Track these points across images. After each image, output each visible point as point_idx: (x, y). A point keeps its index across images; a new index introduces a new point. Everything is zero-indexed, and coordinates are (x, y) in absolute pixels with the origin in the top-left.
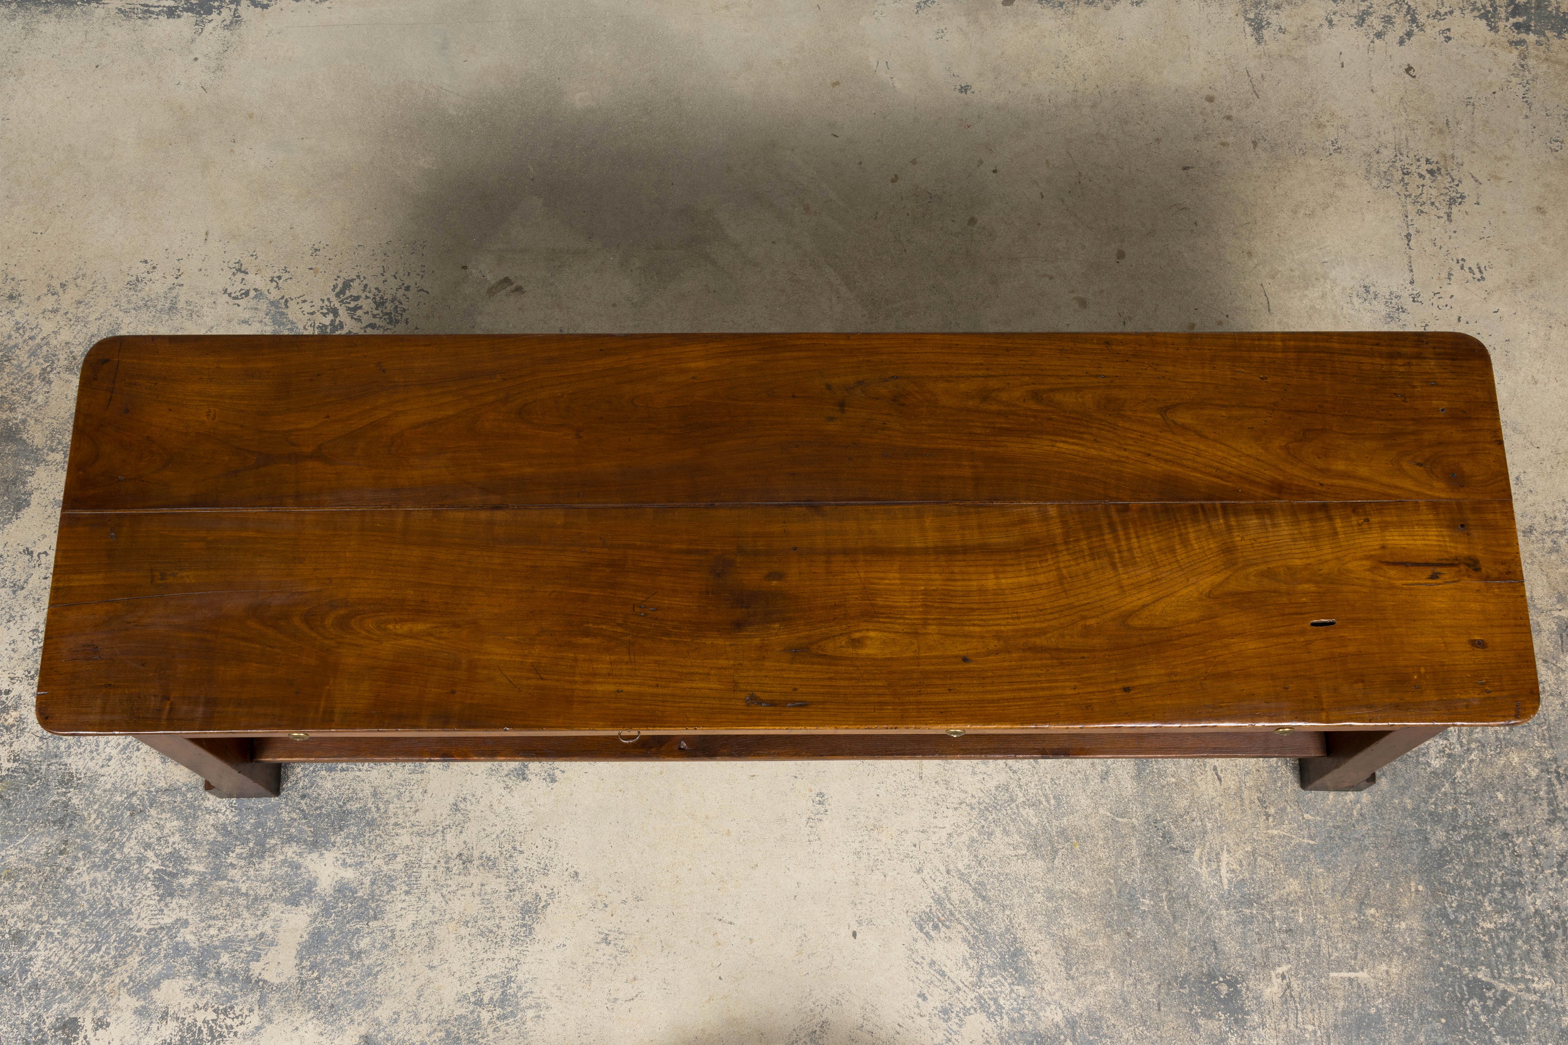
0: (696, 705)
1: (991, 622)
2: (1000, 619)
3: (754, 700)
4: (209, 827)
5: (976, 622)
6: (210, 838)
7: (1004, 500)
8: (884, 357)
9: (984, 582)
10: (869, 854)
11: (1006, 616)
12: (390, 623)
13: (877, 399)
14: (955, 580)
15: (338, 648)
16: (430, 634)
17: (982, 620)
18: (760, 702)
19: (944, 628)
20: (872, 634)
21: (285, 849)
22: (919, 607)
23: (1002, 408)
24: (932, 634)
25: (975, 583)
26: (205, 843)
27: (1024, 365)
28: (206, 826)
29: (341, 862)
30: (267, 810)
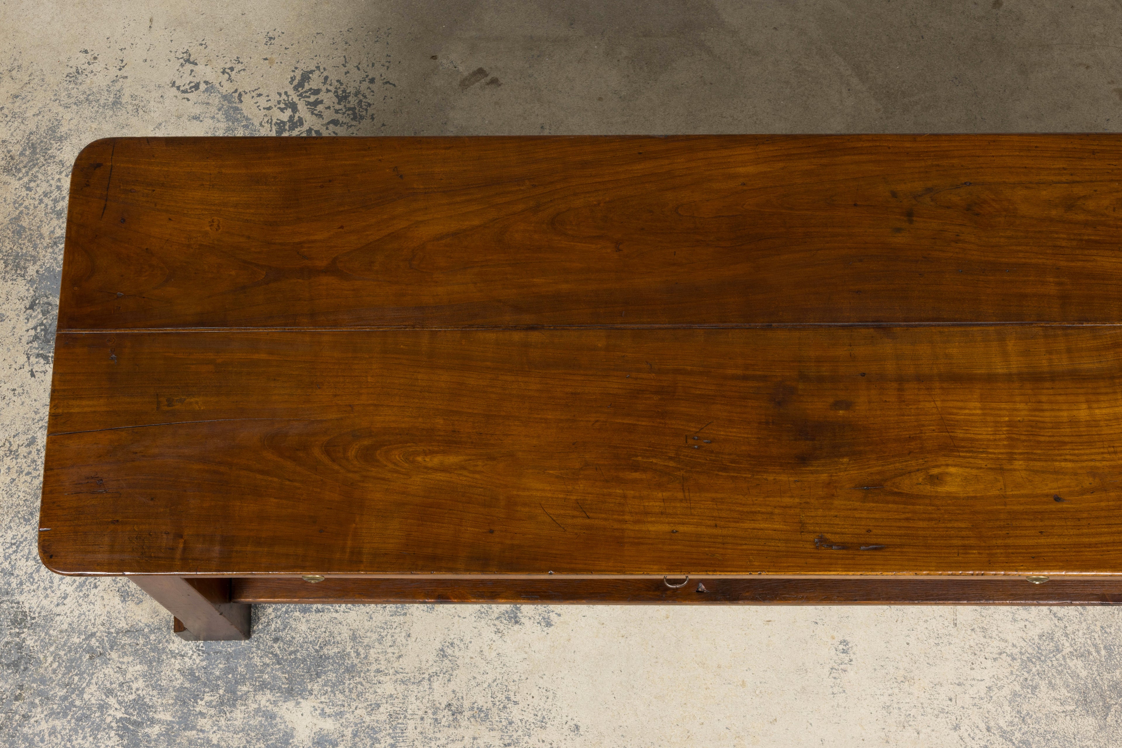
0: (760, 548)
1: (1085, 457)
2: (1095, 454)
3: (823, 542)
4: (175, 672)
5: (1068, 457)
6: (177, 684)
7: (1096, 320)
8: (955, 161)
9: (1075, 413)
10: (899, 708)
11: (1102, 450)
12: (418, 455)
13: (948, 207)
14: (1043, 410)
15: (363, 482)
16: (463, 468)
17: (1074, 455)
18: (830, 545)
19: (1032, 463)
20: (952, 470)
21: (259, 697)
22: (1003, 440)
23: (1090, 218)
24: (1019, 470)
25: (1065, 414)
26: (171, 689)
27: (1112, 170)
28: (172, 671)
29: (319, 711)
30: (237, 655)
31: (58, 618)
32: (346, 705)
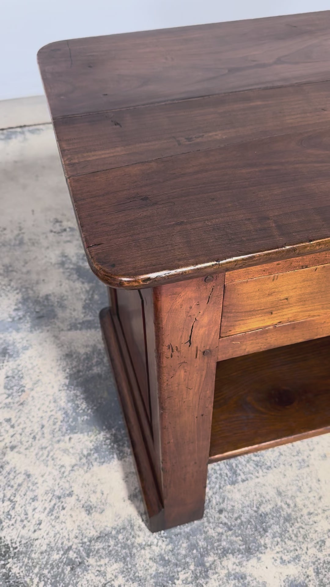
4: (148, 561)
6: (152, 571)
21: (225, 563)
26: (149, 577)
28: (144, 561)
29: (279, 561)
30: (194, 532)
31: (37, 543)
32: (298, 548)
